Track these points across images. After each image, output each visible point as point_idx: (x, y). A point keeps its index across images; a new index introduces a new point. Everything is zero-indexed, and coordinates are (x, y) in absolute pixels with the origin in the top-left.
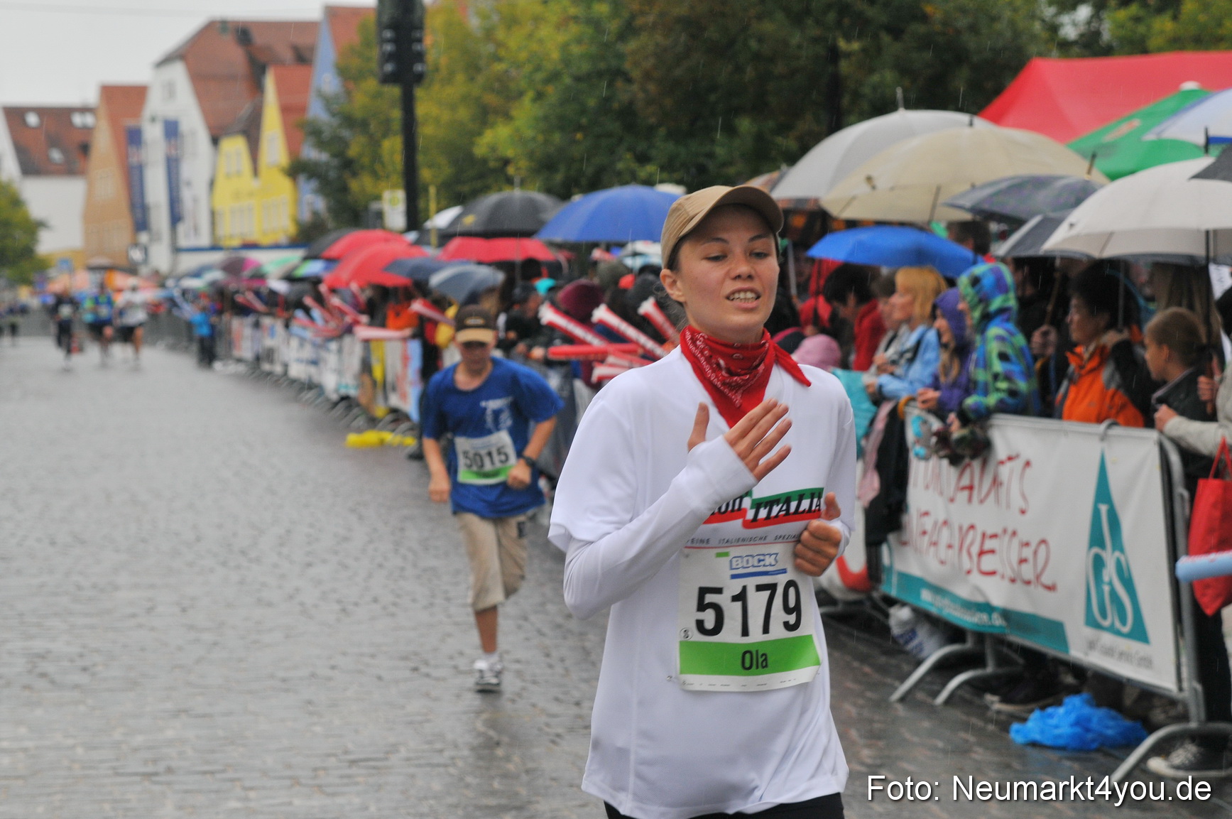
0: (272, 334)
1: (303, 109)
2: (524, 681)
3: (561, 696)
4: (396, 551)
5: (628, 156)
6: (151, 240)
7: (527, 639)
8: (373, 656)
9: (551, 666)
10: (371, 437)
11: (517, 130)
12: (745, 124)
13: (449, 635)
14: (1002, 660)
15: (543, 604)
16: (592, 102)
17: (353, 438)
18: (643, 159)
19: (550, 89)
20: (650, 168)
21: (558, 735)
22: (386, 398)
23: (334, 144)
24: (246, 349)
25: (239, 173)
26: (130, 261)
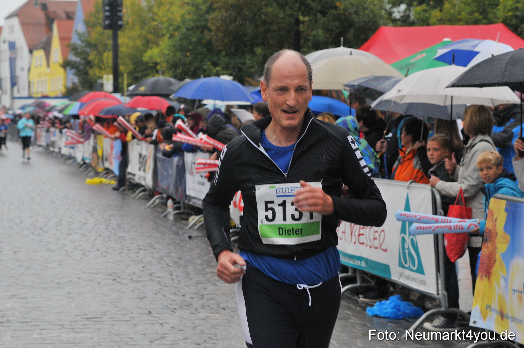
0: (54, 135)
1: (69, 39)
2: (161, 285)
3: (177, 292)
4: (107, 229)
5: (209, 63)
6: (2, 93)
7: (163, 268)
8: (96, 274)
9: (172, 280)
10: (97, 180)
11: (161, 50)
12: (259, 50)
13: (129, 266)
14: (363, 280)
15: (169, 253)
16: (194, 40)
17: (89, 180)
18: (215, 64)
19: (176, 34)
20: (218, 69)
21: (175, 309)
22: (103, 164)
23: (83, 55)
24: (43, 141)
25: (41, 66)
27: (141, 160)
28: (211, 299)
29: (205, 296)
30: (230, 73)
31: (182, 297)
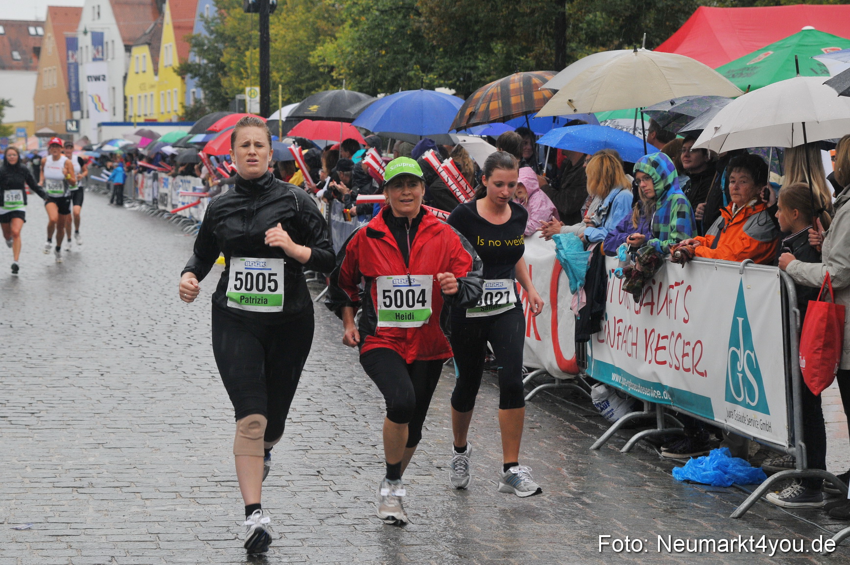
0: (166, 185)
1: (190, 28)
5: (417, 67)
6: (82, 117)
9: (356, 420)
11: (339, 46)
12: (498, 47)
16: (392, 28)
18: (426, 69)
19: (363, 19)
20: (431, 76)
21: (360, 468)
23: (212, 54)
24: (147, 195)
25: (144, 72)
26: (67, 131)
30: (451, 84)
31: (371, 448)
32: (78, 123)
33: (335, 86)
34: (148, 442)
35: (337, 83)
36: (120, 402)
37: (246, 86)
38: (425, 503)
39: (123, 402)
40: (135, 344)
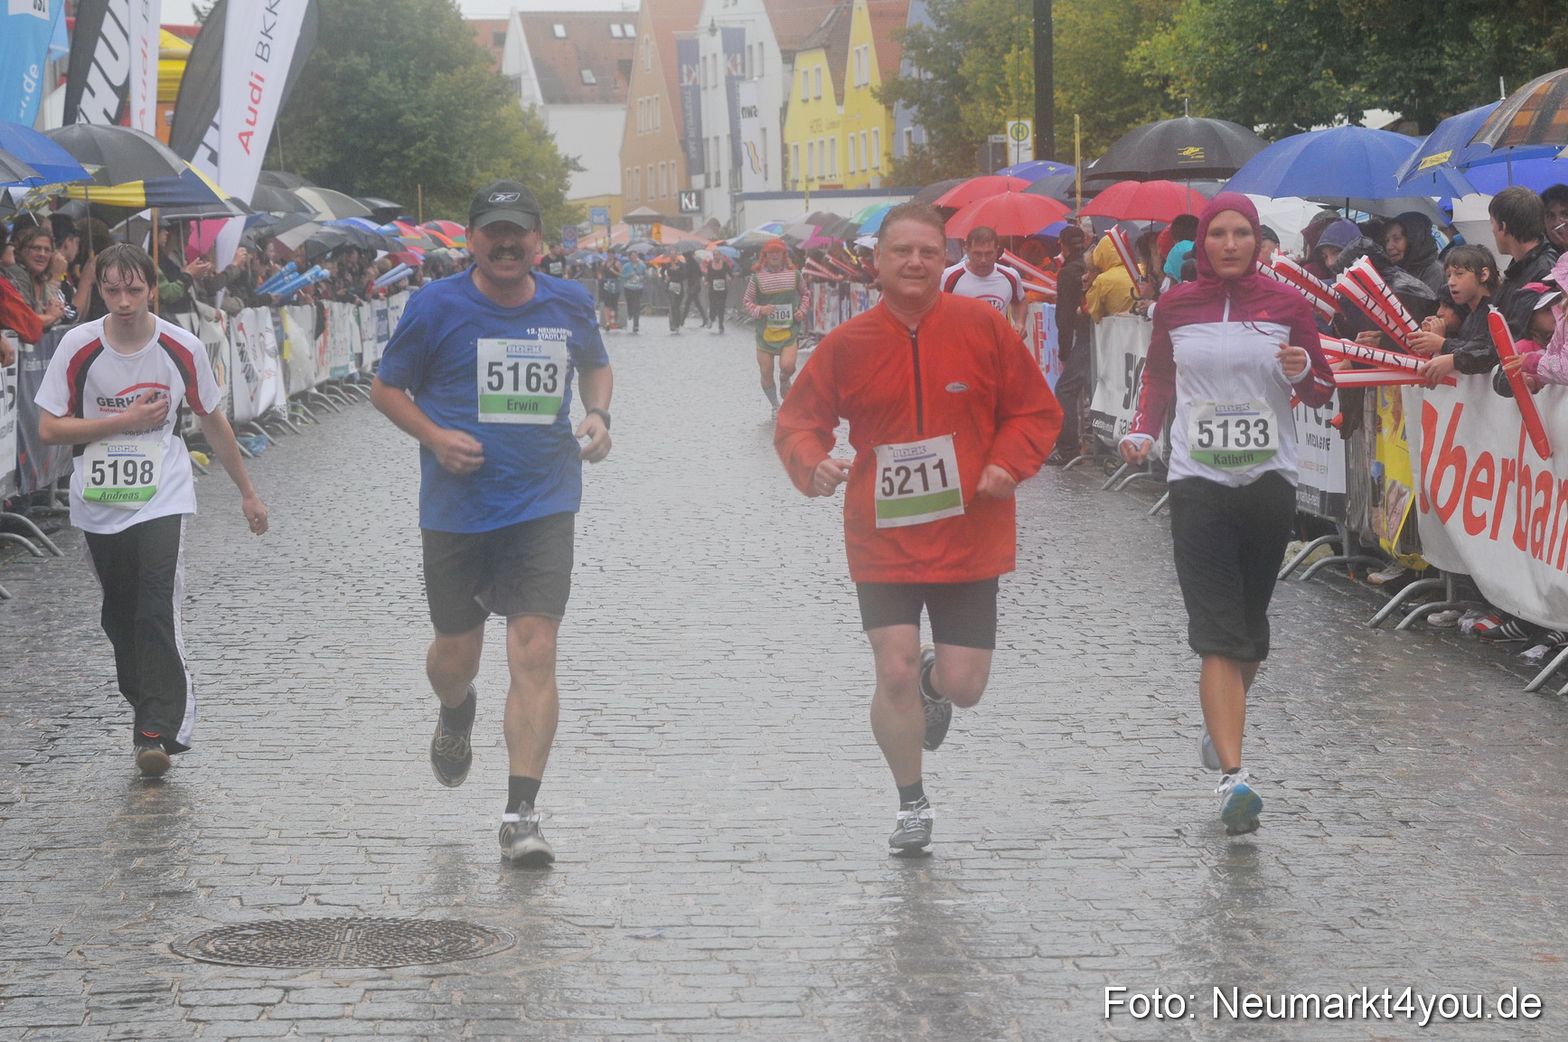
1: (901, 14)
5: (1328, 73)
6: (708, 186)
11: (1181, 38)
12: (1483, 27)
18: (1347, 76)
20: (1356, 89)
23: (943, 61)
25: (818, 98)
26: (681, 210)
27: (1132, 374)
28: (1365, 793)
29: (1345, 785)
30: (1394, 101)
31: (1272, 786)
32: (700, 195)
33: (1170, 112)
34: (859, 777)
35: (1176, 108)
36: (805, 705)
37: (1006, 118)
38: (1383, 888)
39: (811, 705)
40: (826, 598)
